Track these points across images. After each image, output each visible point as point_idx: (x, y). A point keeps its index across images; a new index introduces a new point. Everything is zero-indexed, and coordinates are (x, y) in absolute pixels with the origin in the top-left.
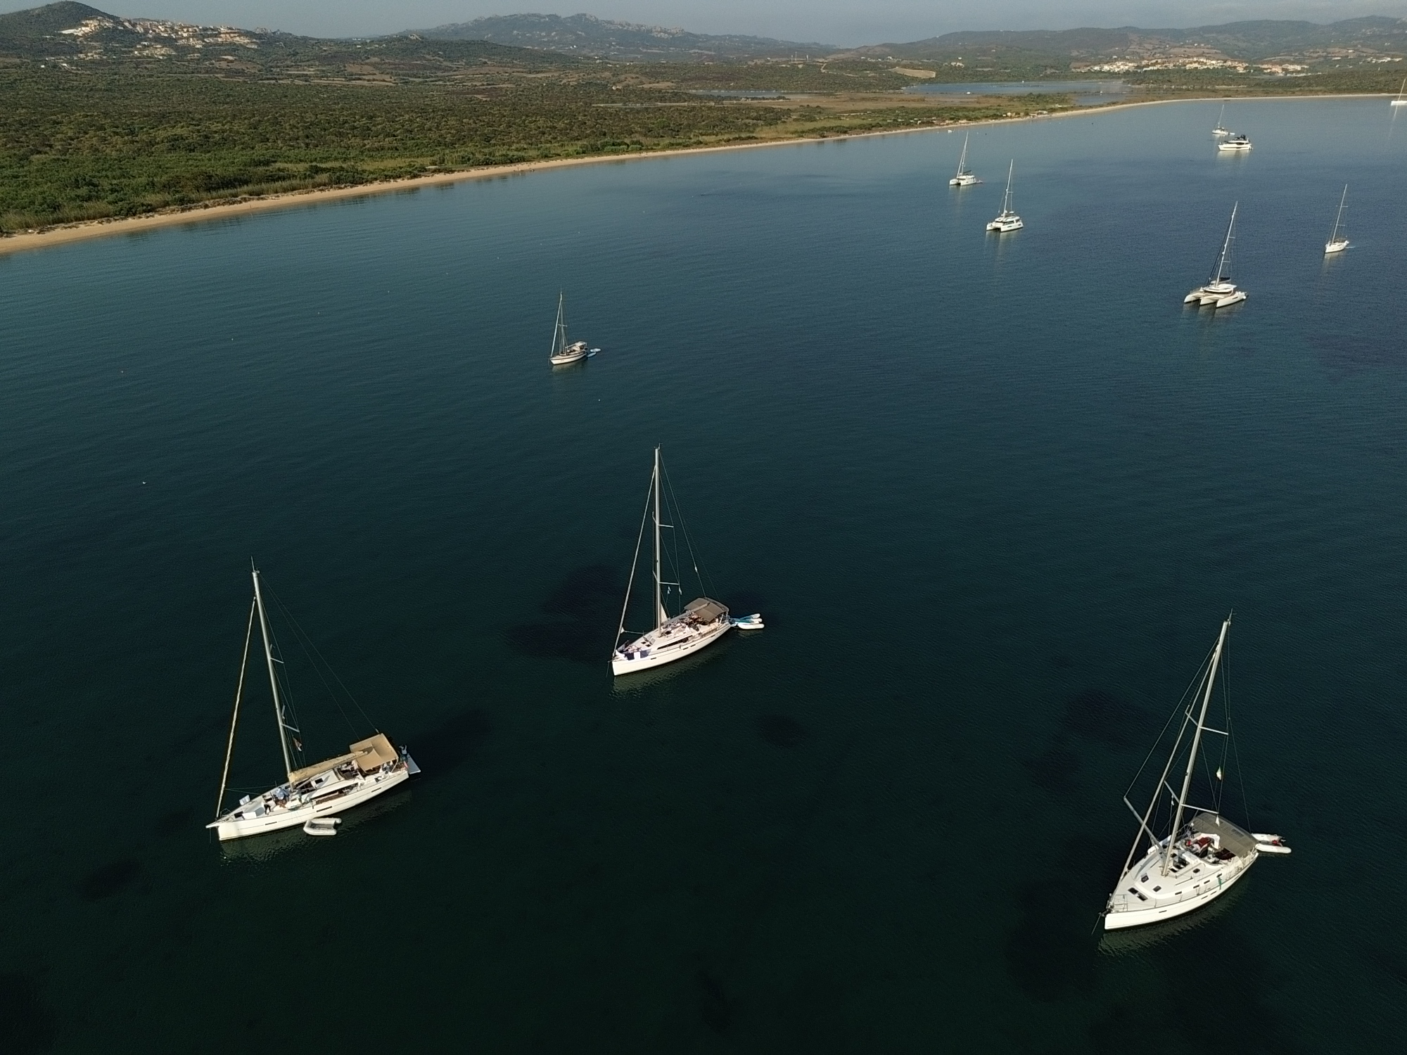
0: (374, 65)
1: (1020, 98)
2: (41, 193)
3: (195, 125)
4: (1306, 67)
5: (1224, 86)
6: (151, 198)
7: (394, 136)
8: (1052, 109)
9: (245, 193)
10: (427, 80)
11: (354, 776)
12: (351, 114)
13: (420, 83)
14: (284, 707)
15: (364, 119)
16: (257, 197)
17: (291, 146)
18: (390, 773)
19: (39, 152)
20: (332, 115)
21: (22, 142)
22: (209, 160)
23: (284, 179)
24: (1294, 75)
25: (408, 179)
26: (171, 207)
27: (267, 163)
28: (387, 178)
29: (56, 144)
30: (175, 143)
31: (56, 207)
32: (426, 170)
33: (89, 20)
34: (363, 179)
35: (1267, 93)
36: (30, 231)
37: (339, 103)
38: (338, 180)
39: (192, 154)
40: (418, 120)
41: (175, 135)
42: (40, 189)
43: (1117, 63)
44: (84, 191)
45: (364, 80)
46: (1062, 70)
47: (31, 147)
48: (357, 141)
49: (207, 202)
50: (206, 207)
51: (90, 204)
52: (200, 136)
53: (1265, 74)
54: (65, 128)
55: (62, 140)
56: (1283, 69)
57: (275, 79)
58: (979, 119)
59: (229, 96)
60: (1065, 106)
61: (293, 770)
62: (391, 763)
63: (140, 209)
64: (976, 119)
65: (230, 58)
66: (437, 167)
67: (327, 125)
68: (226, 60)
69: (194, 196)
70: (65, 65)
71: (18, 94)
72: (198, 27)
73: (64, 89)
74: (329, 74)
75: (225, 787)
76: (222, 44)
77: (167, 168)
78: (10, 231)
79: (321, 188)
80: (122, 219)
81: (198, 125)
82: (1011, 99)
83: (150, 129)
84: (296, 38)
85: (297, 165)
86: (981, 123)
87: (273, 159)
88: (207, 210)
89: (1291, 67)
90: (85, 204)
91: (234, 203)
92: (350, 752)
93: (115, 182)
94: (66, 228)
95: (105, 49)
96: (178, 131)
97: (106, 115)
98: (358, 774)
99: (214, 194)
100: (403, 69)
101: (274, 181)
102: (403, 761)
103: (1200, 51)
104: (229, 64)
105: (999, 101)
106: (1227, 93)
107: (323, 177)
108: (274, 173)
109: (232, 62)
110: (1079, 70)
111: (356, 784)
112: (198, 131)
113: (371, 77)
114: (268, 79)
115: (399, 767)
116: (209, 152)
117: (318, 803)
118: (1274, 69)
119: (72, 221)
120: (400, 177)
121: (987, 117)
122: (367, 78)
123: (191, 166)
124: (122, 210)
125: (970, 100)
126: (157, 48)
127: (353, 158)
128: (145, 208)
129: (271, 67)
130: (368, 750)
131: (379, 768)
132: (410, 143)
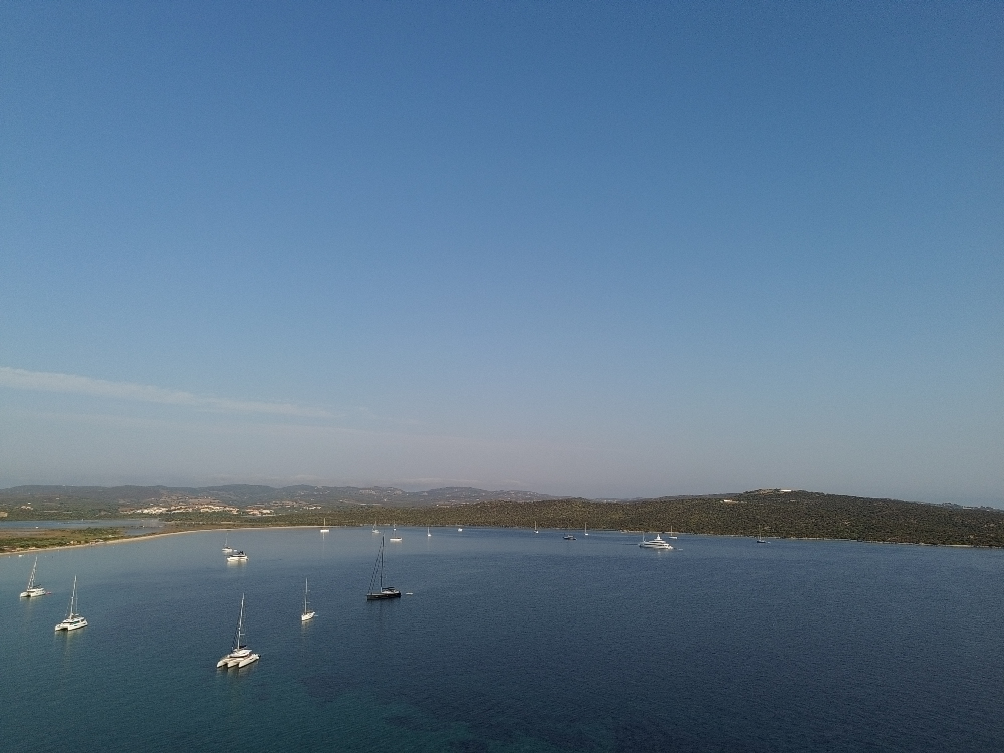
1: (80, 531)
4: (272, 511)
5: (226, 522)
8: (106, 538)
24: (267, 515)
35: (253, 526)
43: (153, 508)
46: (113, 512)
53: (250, 514)
56: (260, 512)
58: (46, 546)
60: (117, 536)
64: (44, 546)
82: (74, 532)
86: (48, 549)
89: (264, 511)
103: (208, 501)
105: (63, 534)
106: (229, 526)
110: (126, 512)
118: (254, 512)
121: (53, 545)
125: (39, 532)
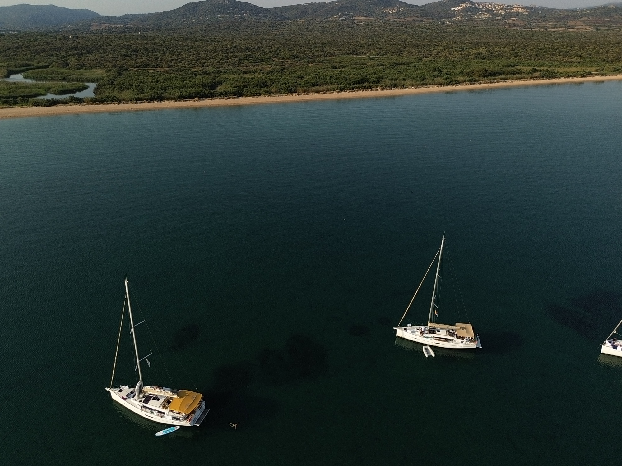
0: (583, 21)
2: (421, 73)
3: (489, 48)
6: (460, 78)
7: (580, 56)
9: (499, 79)
10: (610, 28)
11: (453, 336)
12: (562, 45)
13: (605, 30)
14: (436, 296)
15: (568, 48)
16: (503, 81)
17: (527, 59)
18: (468, 342)
19: (426, 57)
20: (552, 45)
21: (422, 53)
22: (489, 63)
23: (518, 73)
25: (580, 77)
26: (466, 83)
27: (513, 66)
28: (569, 76)
29: (433, 54)
30: (477, 56)
31: (424, 79)
32: (591, 74)
33: (463, 3)
34: (556, 76)
36: (413, 87)
37: (558, 40)
38: (543, 76)
39: (483, 60)
40: (596, 49)
41: (479, 52)
42: (421, 72)
44: (436, 73)
45: (575, 28)
47: (424, 55)
48: (560, 58)
49: (481, 82)
50: (481, 83)
51: (437, 79)
52: (489, 53)
54: (438, 48)
55: (436, 52)
57: (531, 28)
59: (507, 35)
61: (431, 322)
62: (470, 338)
63: (454, 82)
65: (514, 19)
66: (598, 72)
67: (548, 50)
68: (512, 19)
69: (477, 78)
70: (447, 22)
71: (427, 34)
72: (505, 5)
73: (443, 32)
74: (558, 26)
75: (404, 317)
76: (513, 12)
77: (471, 66)
78: (406, 87)
79: (534, 79)
80: (446, 86)
81: (490, 48)
83: (470, 49)
84: (548, 9)
85: (527, 68)
87: (517, 65)
88: (480, 85)
90: (435, 79)
91: (492, 83)
92: (455, 326)
93: (449, 70)
94: (425, 87)
95: (465, 16)
96: (481, 50)
97: (455, 43)
98: (455, 336)
99: (486, 78)
100: (599, 23)
101: (514, 74)
102: (476, 340)
104: (513, 21)
107: (537, 74)
108: (515, 71)
109: (514, 20)
111: (453, 340)
112: (489, 51)
113: (579, 27)
114: (528, 28)
115: (473, 342)
116: (490, 60)
117: (435, 339)
119: (428, 85)
120: (576, 76)
122: (577, 27)
123: (481, 65)
124: (447, 82)
126: (484, 15)
127: (555, 66)
128: (456, 82)
129: (531, 23)
130: (463, 329)
131: (464, 338)
132: (587, 60)
